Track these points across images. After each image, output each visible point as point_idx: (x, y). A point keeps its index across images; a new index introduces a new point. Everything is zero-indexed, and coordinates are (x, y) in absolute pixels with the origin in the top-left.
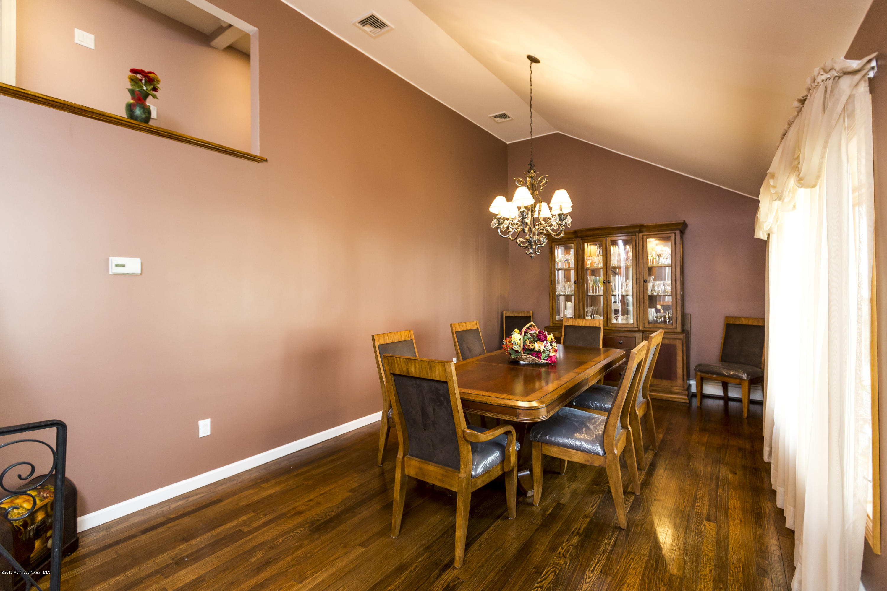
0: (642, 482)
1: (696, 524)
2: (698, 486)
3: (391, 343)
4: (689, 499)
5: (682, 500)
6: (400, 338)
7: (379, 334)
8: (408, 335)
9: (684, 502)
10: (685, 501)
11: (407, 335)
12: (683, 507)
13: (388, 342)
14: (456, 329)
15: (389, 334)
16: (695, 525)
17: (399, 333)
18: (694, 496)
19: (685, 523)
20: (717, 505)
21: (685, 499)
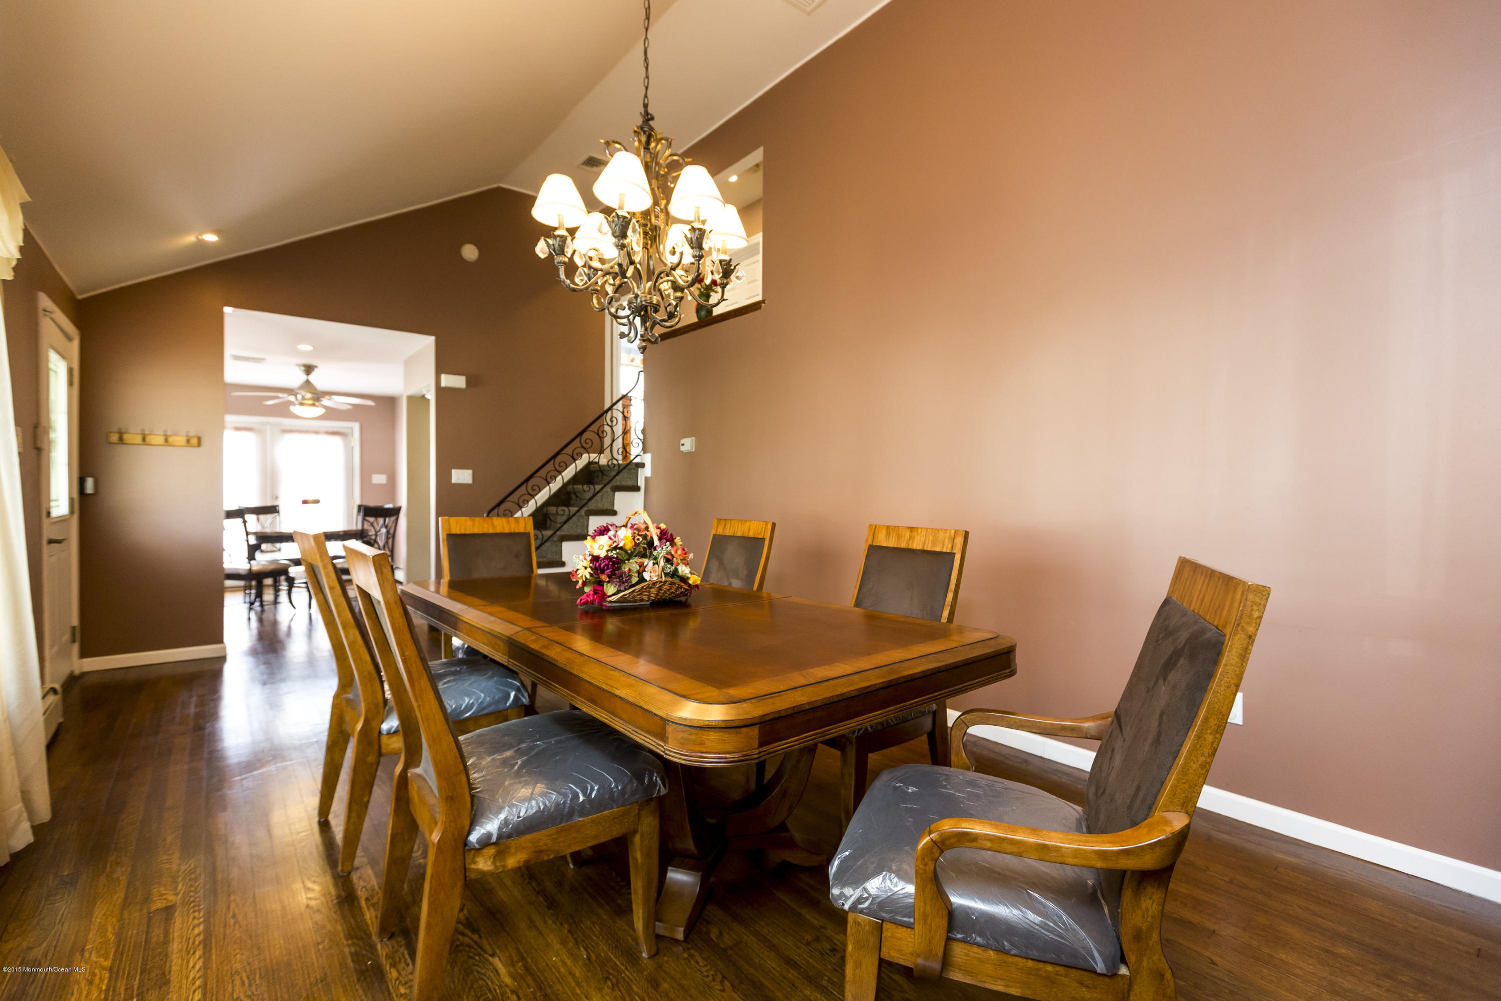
0: (359, 902)
1: (196, 888)
2: (204, 986)
3: (731, 536)
4: (222, 930)
5: (240, 918)
6: (746, 530)
7: (721, 519)
8: (762, 528)
9: (234, 916)
10: (232, 921)
11: (760, 528)
12: (233, 905)
13: (728, 534)
14: (873, 541)
15: (733, 522)
16: (197, 884)
17: (747, 523)
18: (211, 950)
19: (219, 877)
20: (143, 957)
21: (234, 924)
